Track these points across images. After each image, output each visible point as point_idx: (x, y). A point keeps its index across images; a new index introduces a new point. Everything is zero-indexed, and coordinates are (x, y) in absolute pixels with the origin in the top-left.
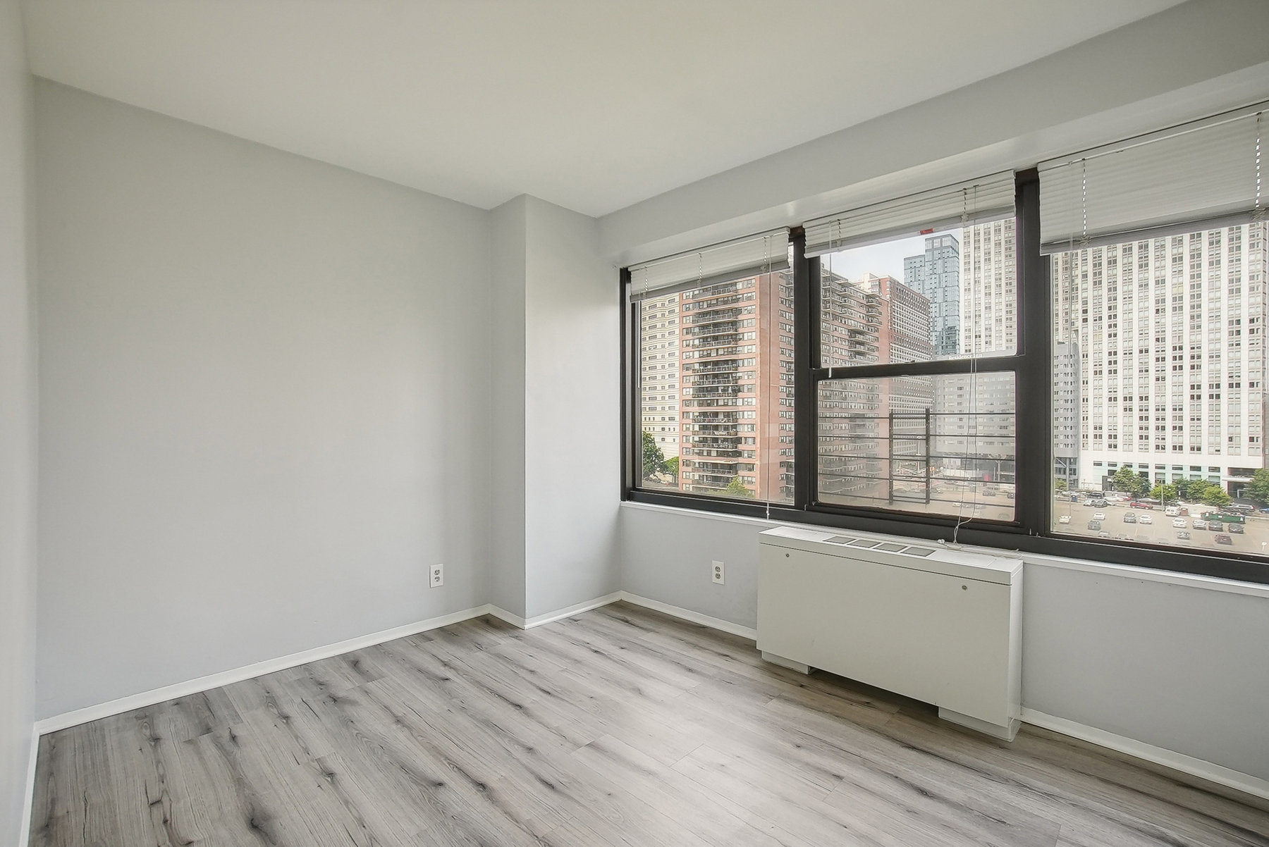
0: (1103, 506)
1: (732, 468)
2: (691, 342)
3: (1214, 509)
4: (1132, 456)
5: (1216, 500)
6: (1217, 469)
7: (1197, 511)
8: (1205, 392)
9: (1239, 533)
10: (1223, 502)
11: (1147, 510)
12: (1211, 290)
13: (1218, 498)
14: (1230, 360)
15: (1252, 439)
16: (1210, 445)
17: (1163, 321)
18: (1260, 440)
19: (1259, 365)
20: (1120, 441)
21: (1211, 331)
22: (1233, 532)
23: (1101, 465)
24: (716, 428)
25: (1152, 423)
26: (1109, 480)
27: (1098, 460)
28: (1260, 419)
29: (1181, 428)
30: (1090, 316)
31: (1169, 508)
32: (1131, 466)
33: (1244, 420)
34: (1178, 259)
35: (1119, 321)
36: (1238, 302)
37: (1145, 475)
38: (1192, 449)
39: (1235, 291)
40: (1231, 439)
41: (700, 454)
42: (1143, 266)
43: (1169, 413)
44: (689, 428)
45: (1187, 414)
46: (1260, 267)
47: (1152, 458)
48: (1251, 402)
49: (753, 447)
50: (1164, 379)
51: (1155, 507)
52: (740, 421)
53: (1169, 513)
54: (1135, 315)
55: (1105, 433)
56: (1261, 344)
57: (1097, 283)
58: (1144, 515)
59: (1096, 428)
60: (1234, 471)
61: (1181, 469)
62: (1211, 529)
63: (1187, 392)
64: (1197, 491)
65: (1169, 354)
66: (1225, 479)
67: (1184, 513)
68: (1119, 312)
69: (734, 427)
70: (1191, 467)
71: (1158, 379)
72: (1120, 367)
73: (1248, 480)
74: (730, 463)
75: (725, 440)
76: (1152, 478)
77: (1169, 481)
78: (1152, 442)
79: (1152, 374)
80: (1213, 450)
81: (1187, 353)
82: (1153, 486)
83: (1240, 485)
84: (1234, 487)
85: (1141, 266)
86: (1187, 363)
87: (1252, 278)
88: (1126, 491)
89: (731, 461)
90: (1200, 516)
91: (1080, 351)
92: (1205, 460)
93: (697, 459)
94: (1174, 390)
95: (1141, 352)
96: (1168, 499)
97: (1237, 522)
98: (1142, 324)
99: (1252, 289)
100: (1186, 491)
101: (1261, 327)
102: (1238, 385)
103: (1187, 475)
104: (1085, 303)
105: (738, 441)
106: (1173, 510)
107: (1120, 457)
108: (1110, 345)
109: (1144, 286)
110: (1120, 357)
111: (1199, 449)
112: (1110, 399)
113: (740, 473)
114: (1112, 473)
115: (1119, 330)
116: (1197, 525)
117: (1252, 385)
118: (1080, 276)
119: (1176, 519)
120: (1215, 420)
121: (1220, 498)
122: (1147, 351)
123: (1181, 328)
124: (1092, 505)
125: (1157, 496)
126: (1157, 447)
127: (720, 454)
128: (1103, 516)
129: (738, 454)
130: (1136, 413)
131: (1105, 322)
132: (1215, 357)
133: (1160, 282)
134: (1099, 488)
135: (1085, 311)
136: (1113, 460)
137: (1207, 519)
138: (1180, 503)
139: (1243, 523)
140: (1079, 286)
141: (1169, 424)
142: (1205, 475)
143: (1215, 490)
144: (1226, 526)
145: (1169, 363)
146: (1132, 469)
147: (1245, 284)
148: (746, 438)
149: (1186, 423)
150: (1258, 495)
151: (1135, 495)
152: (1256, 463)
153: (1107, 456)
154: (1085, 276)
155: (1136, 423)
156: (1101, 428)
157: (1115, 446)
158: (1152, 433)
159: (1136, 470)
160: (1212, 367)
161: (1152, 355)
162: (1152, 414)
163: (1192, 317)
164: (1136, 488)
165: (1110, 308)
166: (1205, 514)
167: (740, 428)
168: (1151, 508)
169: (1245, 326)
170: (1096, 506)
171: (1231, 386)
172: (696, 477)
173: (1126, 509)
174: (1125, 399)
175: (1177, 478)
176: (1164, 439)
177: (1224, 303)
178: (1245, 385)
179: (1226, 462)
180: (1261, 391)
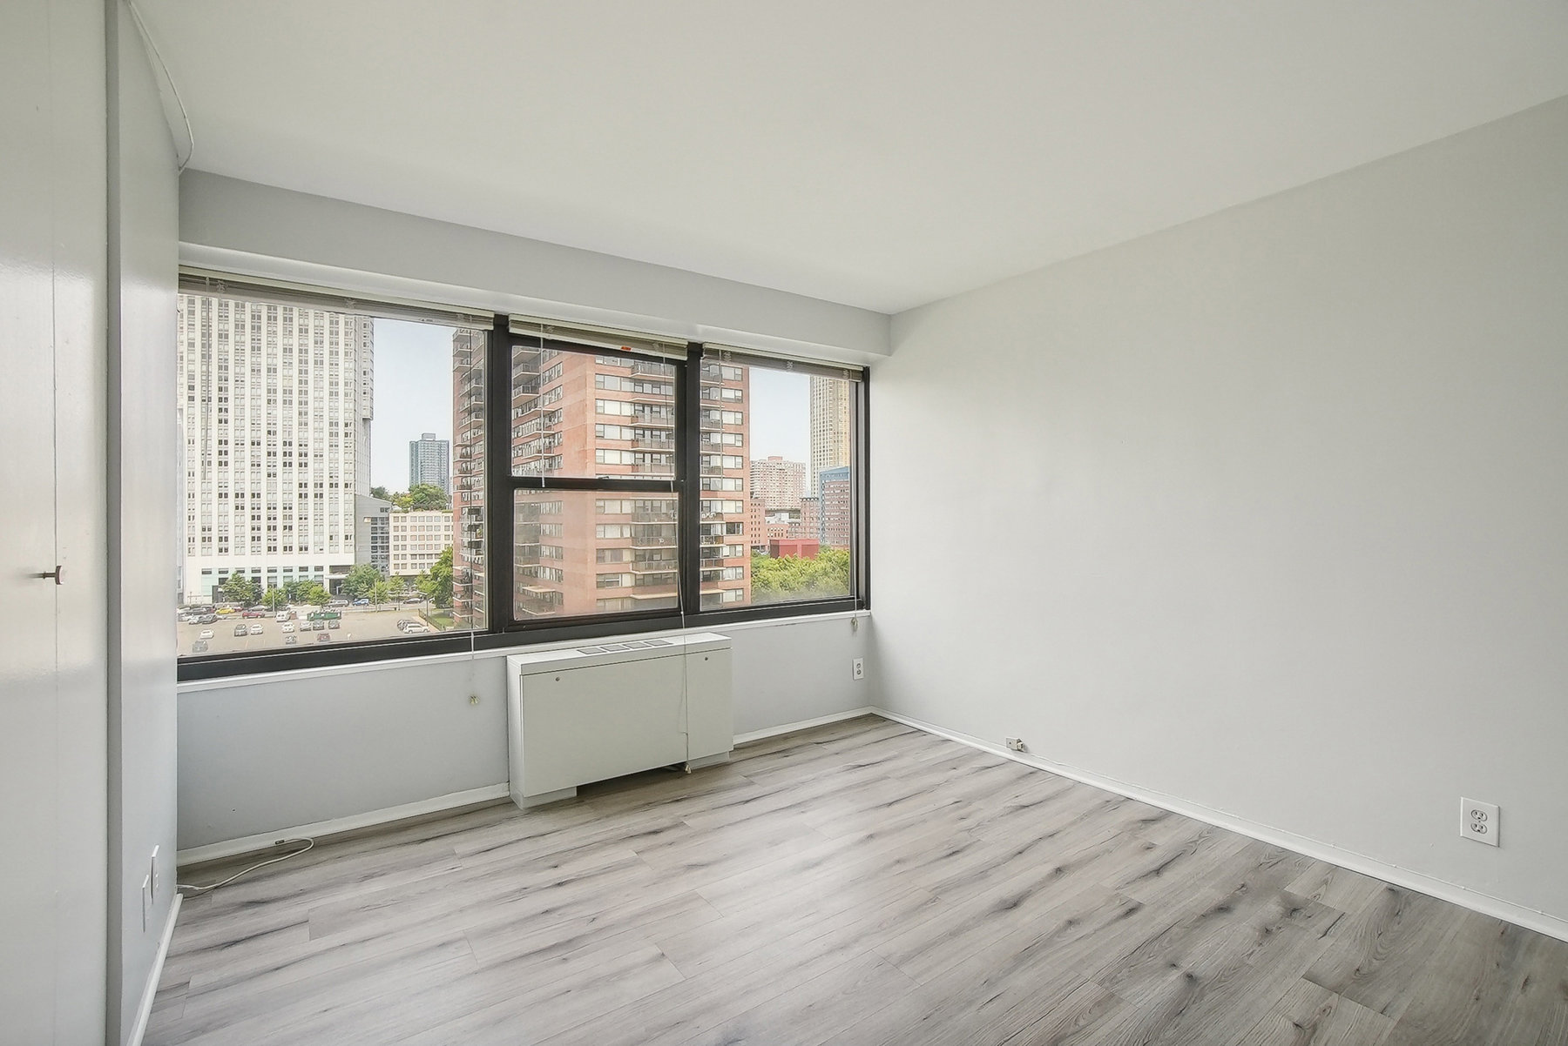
0: (212, 622)
3: (317, 608)
4: (244, 560)
5: (321, 599)
6: (321, 568)
7: (304, 611)
8: (311, 491)
9: (336, 626)
10: (325, 600)
11: (259, 619)
12: (316, 389)
13: (321, 597)
14: (330, 461)
15: (347, 538)
16: (316, 544)
17: (274, 412)
18: (353, 537)
19: (352, 466)
20: (231, 544)
21: (315, 430)
22: (332, 629)
23: (210, 573)
25: (264, 523)
26: (220, 590)
27: (207, 567)
28: (353, 517)
29: (291, 528)
30: (198, 394)
31: (280, 613)
32: (243, 572)
33: (341, 518)
34: (288, 350)
35: (231, 405)
36: (337, 405)
37: (257, 580)
38: (301, 549)
39: (333, 395)
40: (331, 538)
42: (256, 349)
43: (280, 513)
45: (295, 513)
46: (352, 375)
47: (264, 561)
48: (346, 502)
50: (275, 475)
51: (268, 614)
53: (280, 619)
54: (247, 402)
55: (215, 535)
56: (353, 448)
57: (206, 357)
58: (254, 625)
59: (204, 530)
60: (334, 569)
61: (291, 571)
62: (314, 628)
63: (296, 491)
64: (306, 592)
65: (280, 449)
66: (327, 577)
67: (293, 616)
68: (231, 395)
70: (300, 568)
71: (269, 475)
72: (231, 458)
73: (343, 576)
76: (264, 584)
77: (280, 586)
78: (264, 543)
79: (264, 469)
80: (317, 549)
81: (295, 449)
82: (265, 591)
83: (338, 582)
84: (334, 583)
85: (253, 349)
86: (295, 459)
87: (346, 384)
88: (238, 601)
90: (306, 617)
91: (185, 435)
92: (310, 560)
94: (282, 489)
95: (253, 444)
96: (278, 605)
97: (335, 618)
98: (254, 413)
99: (346, 395)
100: (295, 594)
101: (353, 432)
102: (337, 485)
103: (296, 576)
104: (191, 377)
106: (282, 614)
107: (231, 563)
108: (221, 432)
109: (255, 371)
110: (231, 447)
111: (306, 549)
112: (220, 495)
114: (222, 581)
115: (231, 416)
116: (303, 627)
117: (346, 485)
118: (186, 344)
119: (286, 623)
120: (319, 520)
121: (323, 597)
122: (259, 444)
123: (290, 423)
124: (199, 622)
125: (268, 602)
126: (269, 549)
128: (211, 634)
130: (248, 512)
131: (215, 404)
132: (319, 456)
133: (272, 370)
134: (209, 600)
135: (191, 388)
136: (223, 566)
137: (312, 619)
138: (290, 606)
139: (340, 618)
140: (185, 355)
141: (280, 523)
142: (311, 574)
143: (318, 589)
144: (326, 623)
145: (280, 459)
146: (244, 575)
147: (341, 389)
149: (295, 523)
150: (351, 590)
151: (248, 604)
152: (347, 559)
153: (216, 562)
154: (192, 345)
155: (248, 523)
156: (210, 530)
157: (226, 550)
158: (264, 533)
159: (248, 576)
160: (316, 466)
161: (264, 448)
162: (264, 513)
163: (300, 414)
164: (249, 595)
165: (220, 389)
166: (310, 614)
168: (263, 616)
169: (341, 430)
170: (204, 623)
171: (331, 485)
173: (239, 620)
174: (237, 495)
175: (288, 580)
176: (275, 540)
177: (326, 404)
178: (341, 485)
179: (327, 560)
180: (353, 492)
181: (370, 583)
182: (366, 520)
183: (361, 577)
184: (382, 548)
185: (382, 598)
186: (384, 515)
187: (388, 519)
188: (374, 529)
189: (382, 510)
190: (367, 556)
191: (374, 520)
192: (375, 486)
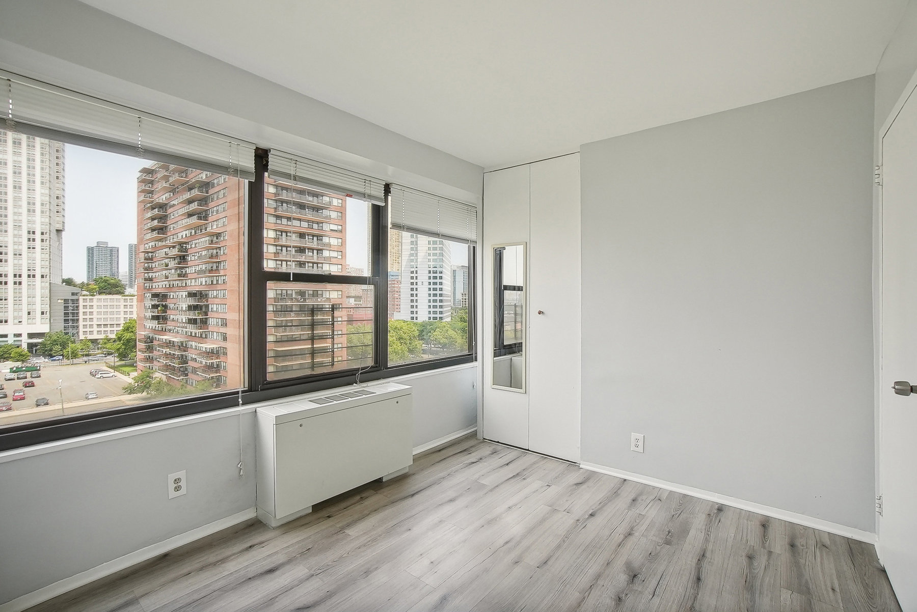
3: (19, 364)
5: (21, 357)
6: (20, 335)
7: (6, 367)
8: (10, 280)
9: (38, 377)
10: (25, 358)
12: (15, 206)
13: (22, 355)
14: (29, 258)
15: (43, 313)
16: (15, 318)
18: (48, 313)
19: (47, 263)
21: (15, 236)
22: (34, 378)
28: (48, 299)
33: (38, 300)
36: (34, 218)
39: (31, 211)
40: (29, 313)
46: (47, 198)
48: (42, 288)
56: (48, 250)
60: (31, 336)
62: (18, 378)
64: (6, 353)
66: (25, 341)
73: (40, 341)
80: (16, 321)
83: (35, 345)
84: (31, 346)
87: (42, 204)
90: (9, 371)
92: (10, 329)
97: (36, 370)
99: (42, 212)
101: (48, 238)
102: (34, 276)
111: (6, 322)
116: (8, 377)
117: (42, 277)
120: (18, 301)
121: (24, 356)
132: (18, 255)
137: (14, 372)
139: (39, 370)
142: (11, 340)
143: (18, 350)
144: (29, 374)
147: (38, 208)
150: (46, 351)
152: (45, 329)
160: (16, 262)
166: (13, 368)
169: (38, 237)
171: (29, 276)
177: (24, 217)
178: (38, 276)
179: (25, 329)
180: (48, 281)
181: (64, 345)
182: (59, 301)
183: (55, 341)
184: (73, 320)
185: (75, 355)
186: (75, 297)
187: (78, 300)
188: (66, 308)
189: (73, 294)
190: (60, 326)
191: (66, 301)
192: (65, 277)
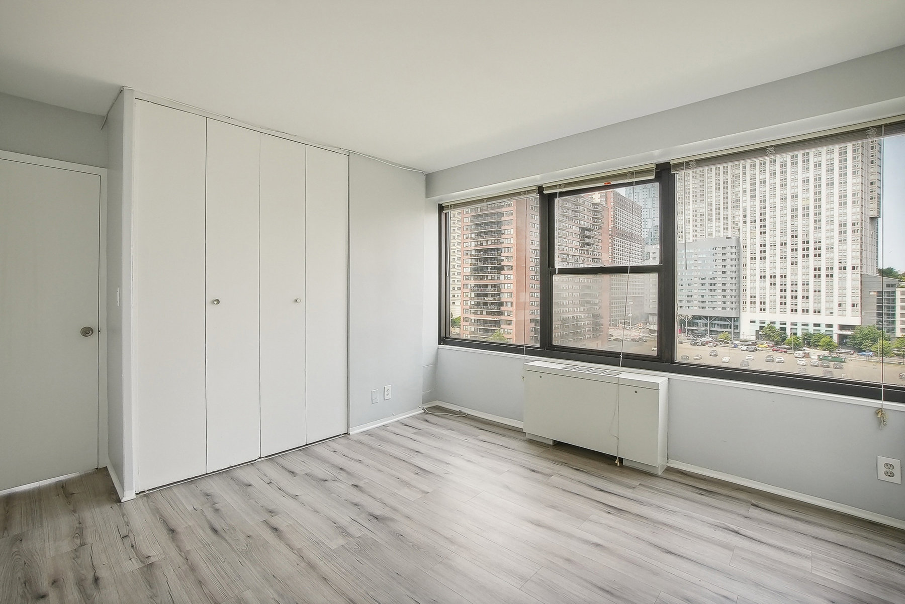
0: (754, 351)
1: (497, 323)
2: (470, 235)
3: (826, 353)
4: (776, 317)
5: (829, 347)
6: (831, 326)
7: (815, 354)
8: (823, 273)
9: (840, 368)
10: (832, 348)
11: (783, 354)
12: (827, 203)
14: (840, 251)
15: (853, 305)
16: (827, 309)
17: (796, 223)
18: (859, 305)
19: (859, 254)
20: (767, 306)
21: (827, 231)
22: (836, 368)
23: (755, 322)
24: (486, 295)
25: (789, 294)
26: (760, 333)
27: (753, 319)
28: (859, 291)
29: (807, 297)
30: (748, 220)
31: (798, 352)
32: (775, 324)
33: (849, 292)
34: (806, 181)
35: (767, 223)
36: (845, 211)
37: (783, 329)
38: (815, 312)
39: (843, 204)
40: (840, 305)
41: (475, 313)
42: (783, 185)
43: (800, 287)
44: (468, 295)
45: (811, 288)
46: (859, 187)
47: (789, 318)
48: (853, 280)
49: (511, 309)
50: (796, 263)
51: (789, 351)
52: (502, 291)
53: (797, 356)
54: (778, 219)
55: (758, 300)
56: (859, 240)
57: (753, 197)
58: (779, 357)
59: (751, 297)
60: (842, 327)
61: (807, 325)
62: (822, 366)
63: (812, 273)
64: (817, 341)
65: (800, 246)
66: (836, 331)
67: (807, 355)
68: (767, 217)
69: (499, 294)
70: (814, 324)
71: (792, 264)
72: (767, 254)
73: (850, 333)
74: (496, 319)
75: (492, 304)
76: (788, 332)
77: (799, 334)
78: (789, 307)
79: (789, 260)
80: (828, 312)
81: (811, 246)
82: (789, 337)
83: (845, 336)
84: (841, 337)
86: (811, 252)
87: (854, 195)
88: (771, 341)
89: (496, 318)
90: (816, 358)
91: (741, 244)
92: (823, 319)
93: (473, 317)
94: (802, 273)
95: (782, 244)
96: (797, 347)
97: (840, 362)
98: (782, 225)
99: (854, 202)
100: (811, 341)
101: (860, 228)
102: (845, 268)
103: (811, 329)
104: (745, 210)
105: (501, 304)
106: (800, 353)
107: (768, 317)
108: (762, 239)
109: (784, 199)
110: (768, 248)
111: (819, 312)
112: (761, 277)
113: (502, 326)
114: (761, 328)
115: (767, 229)
116: (814, 363)
117: (853, 268)
118: (741, 192)
119: (801, 359)
120: (830, 293)
121: (831, 346)
122: (785, 244)
123: (808, 229)
124: (746, 350)
125: (789, 344)
126: (792, 310)
127: (489, 313)
128: (752, 357)
129: (501, 313)
130: (778, 287)
131: (758, 224)
132: (830, 248)
133: (795, 197)
134: (754, 338)
135: (745, 216)
136: (763, 319)
137: (821, 359)
138: (806, 348)
139: (844, 362)
140: (741, 198)
141: (800, 294)
142: (823, 329)
143: (827, 339)
144: (832, 364)
145: (800, 252)
146: (775, 326)
147: (850, 199)
148: (506, 302)
149: (811, 294)
150: (856, 344)
151: (777, 344)
152: (856, 321)
153: (759, 316)
154: (745, 192)
155: (778, 294)
156: (755, 297)
157: (764, 310)
158: (789, 300)
159: (778, 326)
160: (828, 255)
161: (789, 247)
162: (789, 288)
163: (815, 221)
164: (778, 338)
165: (761, 214)
166: (820, 356)
167: (502, 296)
168: (786, 352)
169: (849, 228)
170: (749, 351)
171: (840, 268)
172: (473, 330)
173: (770, 352)
174: (771, 277)
175: (805, 331)
176: (796, 305)
177: (836, 212)
178: (849, 268)
179: (836, 321)
180: (860, 273)
181: (874, 340)
182: (872, 293)
183: (865, 335)
184: (888, 314)
185: (884, 353)
186: (890, 289)
187: (894, 292)
188: (880, 301)
189: (888, 286)
190: (873, 320)
191: (880, 293)
192: (885, 264)
